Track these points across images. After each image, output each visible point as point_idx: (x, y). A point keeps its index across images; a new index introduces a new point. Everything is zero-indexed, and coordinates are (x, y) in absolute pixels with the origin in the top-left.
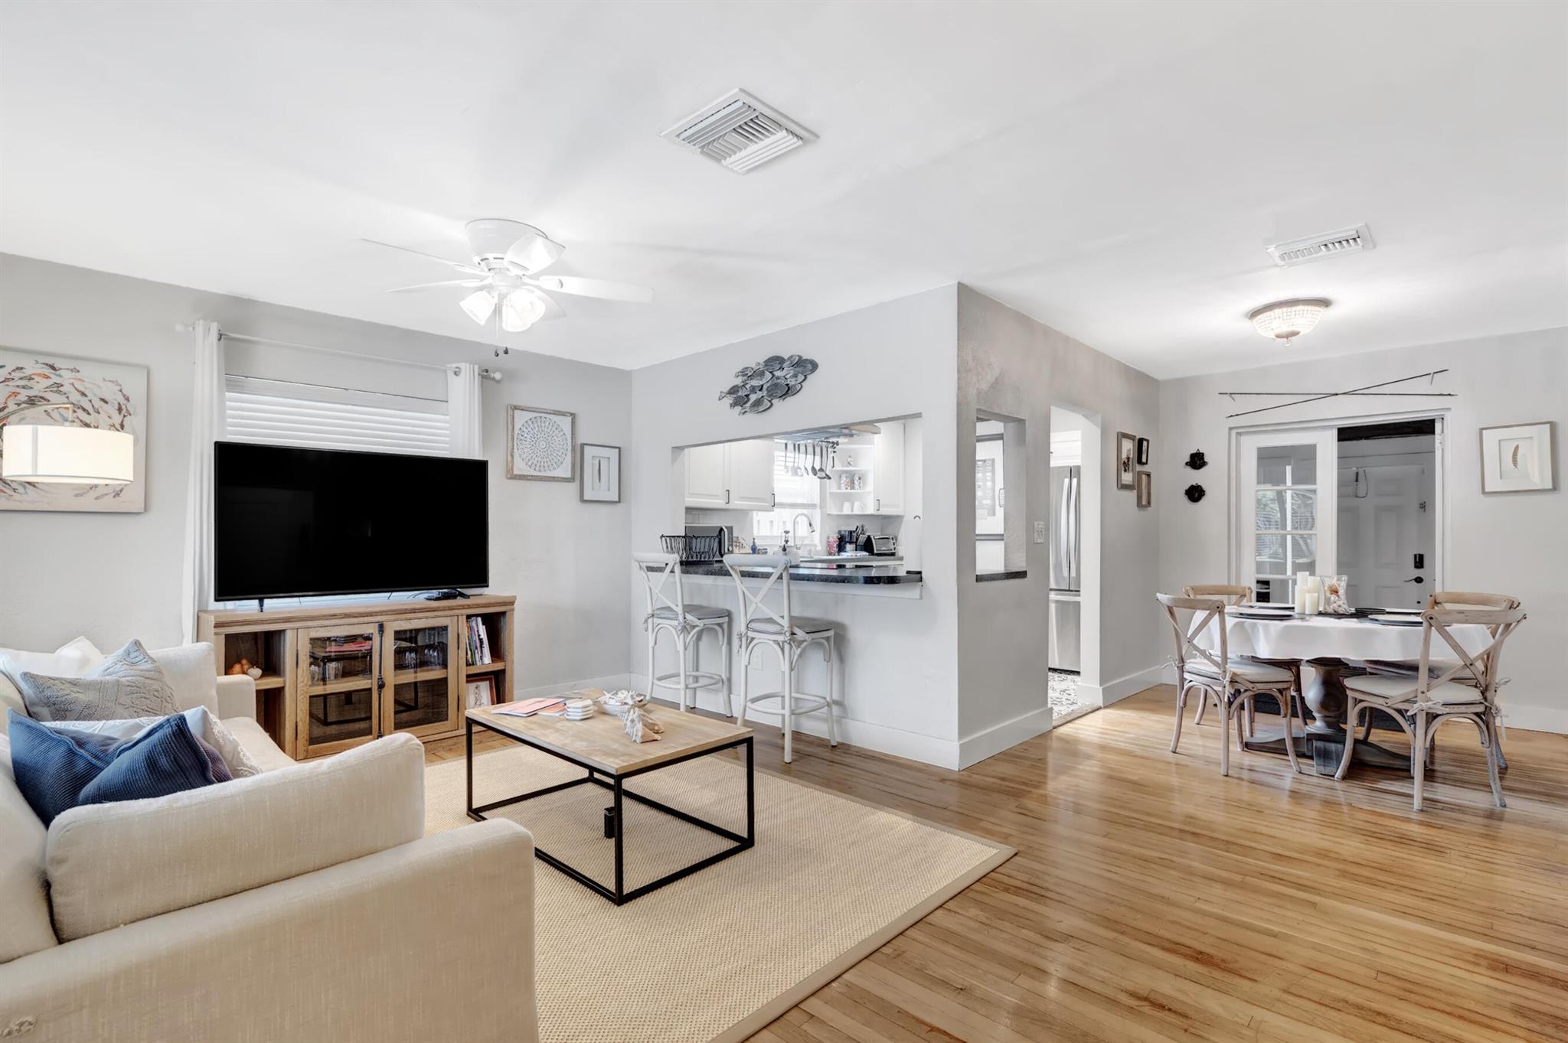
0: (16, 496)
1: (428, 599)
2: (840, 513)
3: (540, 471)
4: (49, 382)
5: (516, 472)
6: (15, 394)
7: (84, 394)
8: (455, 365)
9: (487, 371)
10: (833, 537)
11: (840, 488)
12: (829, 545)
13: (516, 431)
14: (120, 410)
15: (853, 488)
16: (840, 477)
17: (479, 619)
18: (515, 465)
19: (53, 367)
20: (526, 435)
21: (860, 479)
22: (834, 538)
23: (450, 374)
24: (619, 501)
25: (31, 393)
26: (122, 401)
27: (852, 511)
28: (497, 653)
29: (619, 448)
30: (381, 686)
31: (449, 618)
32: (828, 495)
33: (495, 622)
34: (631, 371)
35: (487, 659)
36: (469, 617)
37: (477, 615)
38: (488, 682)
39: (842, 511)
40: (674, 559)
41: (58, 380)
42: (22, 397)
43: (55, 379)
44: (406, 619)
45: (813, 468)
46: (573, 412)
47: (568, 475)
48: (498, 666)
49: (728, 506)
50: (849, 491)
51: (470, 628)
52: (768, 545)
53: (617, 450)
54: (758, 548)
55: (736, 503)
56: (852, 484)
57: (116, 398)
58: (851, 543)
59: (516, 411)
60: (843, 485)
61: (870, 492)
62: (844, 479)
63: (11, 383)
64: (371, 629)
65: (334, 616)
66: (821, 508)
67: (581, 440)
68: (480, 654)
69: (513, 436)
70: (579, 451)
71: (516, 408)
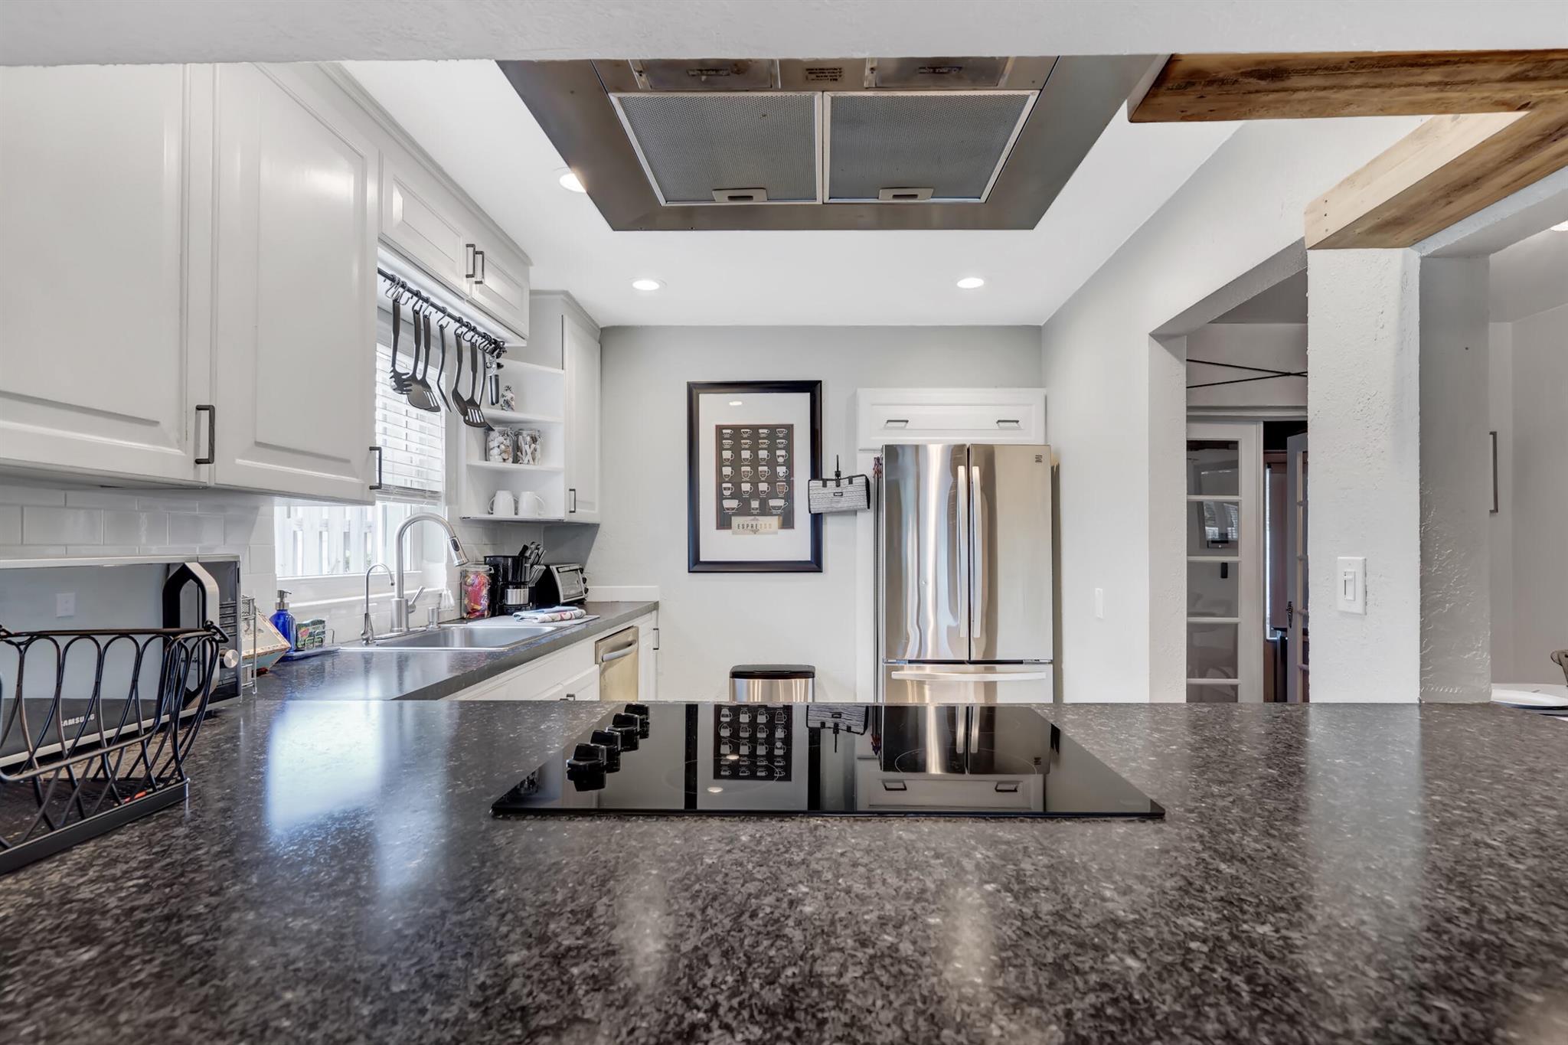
2: (490, 515)
10: (477, 574)
11: (486, 456)
12: (464, 590)
21: (534, 440)
22: (480, 576)
27: (516, 514)
32: (463, 470)
39: (494, 511)
45: (456, 395)
49: (204, 475)
50: (510, 465)
52: (328, 608)
54: (297, 622)
55: (228, 470)
56: (516, 453)
60: (495, 451)
61: (553, 473)
62: (498, 437)
66: (448, 500)
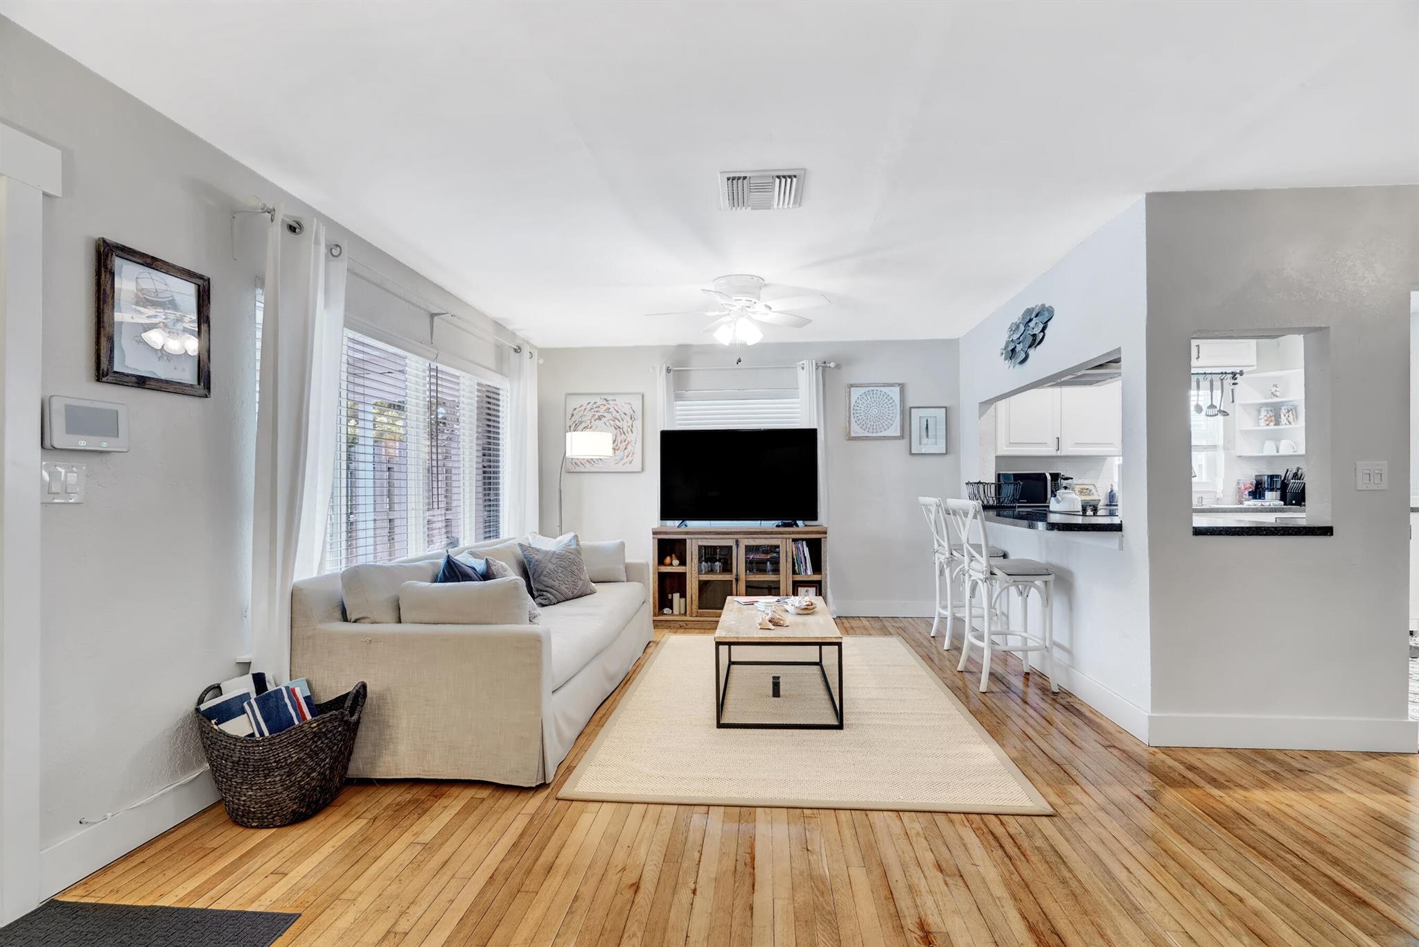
0: (595, 465)
1: (778, 526)
2: (1261, 454)
3: (873, 433)
4: (605, 408)
5: (853, 435)
6: (594, 415)
7: (618, 412)
8: (801, 363)
9: (825, 363)
11: (1258, 425)
12: (1238, 491)
13: (852, 404)
14: (631, 418)
15: (1277, 423)
16: (1259, 411)
17: (804, 543)
18: (852, 430)
19: (606, 400)
20: (861, 406)
22: (1246, 484)
23: (799, 369)
24: (946, 453)
25: (599, 414)
26: (632, 413)
27: (1278, 452)
28: (817, 568)
29: (946, 407)
30: (737, 580)
31: (780, 540)
33: (815, 547)
34: (958, 339)
35: (809, 571)
36: (795, 540)
37: (803, 540)
38: (815, 589)
39: (1262, 452)
40: (977, 504)
41: (609, 406)
42: (597, 417)
43: (608, 406)
44: (752, 538)
46: (901, 382)
47: (898, 434)
48: (816, 577)
49: (1059, 453)
50: (1272, 427)
51: (797, 548)
53: (944, 409)
55: (1070, 450)
57: (629, 412)
58: (1272, 490)
59: (852, 389)
60: (1262, 421)
62: (1263, 413)
63: (593, 410)
64: (730, 543)
65: (710, 533)
66: (1226, 448)
67: (910, 403)
68: (804, 568)
69: (850, 408)
70: (906, 414)
71: (852, 386)
